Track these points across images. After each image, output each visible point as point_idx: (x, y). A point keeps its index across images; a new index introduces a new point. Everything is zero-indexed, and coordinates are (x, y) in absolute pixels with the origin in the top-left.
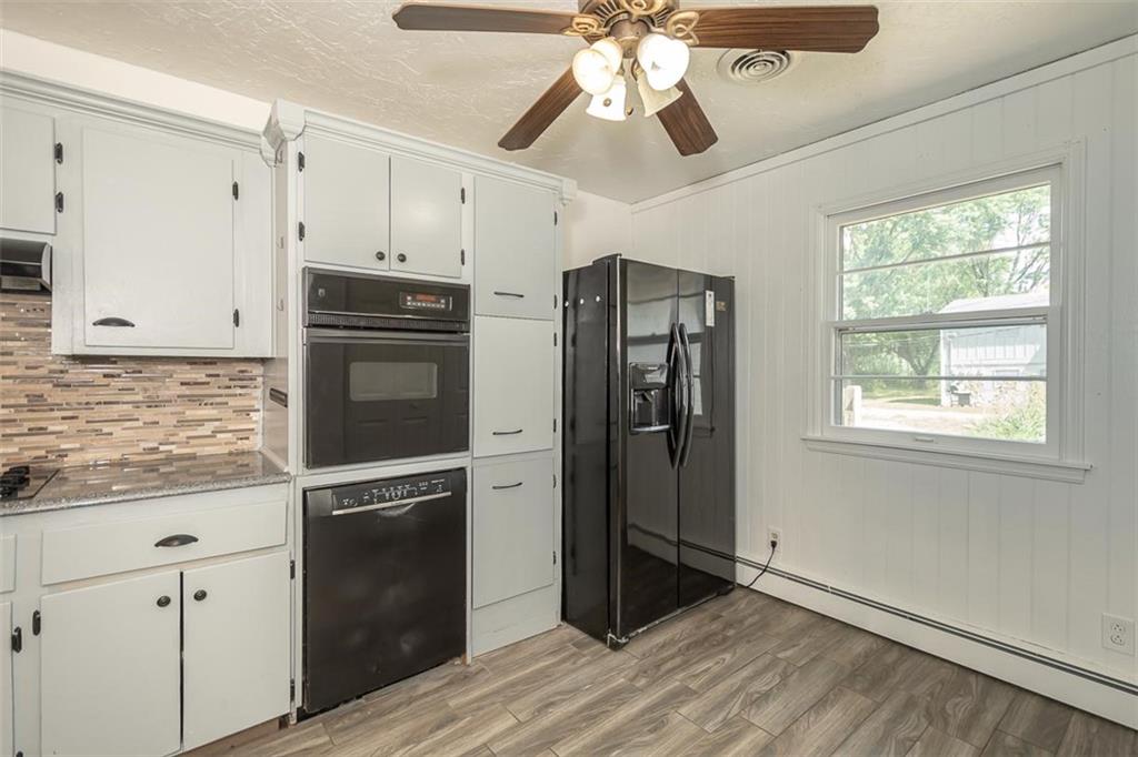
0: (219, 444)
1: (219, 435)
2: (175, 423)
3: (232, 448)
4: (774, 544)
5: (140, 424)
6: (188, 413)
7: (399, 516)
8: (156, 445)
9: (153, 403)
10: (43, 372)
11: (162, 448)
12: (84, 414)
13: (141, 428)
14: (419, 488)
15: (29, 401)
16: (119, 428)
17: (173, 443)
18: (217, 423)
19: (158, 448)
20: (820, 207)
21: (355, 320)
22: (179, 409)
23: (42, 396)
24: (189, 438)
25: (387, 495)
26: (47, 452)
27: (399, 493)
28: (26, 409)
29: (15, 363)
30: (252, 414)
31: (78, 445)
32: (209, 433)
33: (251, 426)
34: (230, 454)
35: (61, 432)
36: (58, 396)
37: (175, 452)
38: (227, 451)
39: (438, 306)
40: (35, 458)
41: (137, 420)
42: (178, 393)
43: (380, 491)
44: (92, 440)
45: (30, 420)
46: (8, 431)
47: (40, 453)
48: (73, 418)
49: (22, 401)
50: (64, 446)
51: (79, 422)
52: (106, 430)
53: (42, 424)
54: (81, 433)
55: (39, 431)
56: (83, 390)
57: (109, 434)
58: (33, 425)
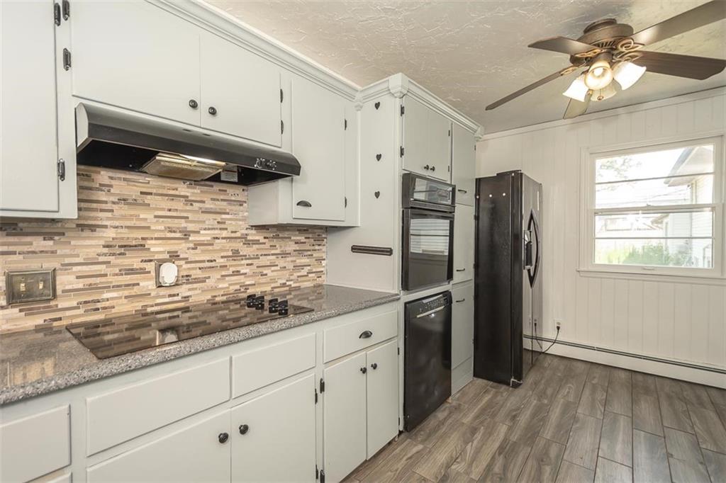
0: (309, 281)
1: (310, 275)
2: (293, 268)
3: (315, 282)
4: (558, 328)
5: (278, 268)
6: (298, 261)
8: (284, 281)
9: (284, 255)
10: (238, 235)
11: (288, 283)
12: (256, 262)
13: (279, 270)
15: (233, 253)
16: (270, 271)
17: (291, 280)
18: (309, 268)
19: (285, 283)
20: (588, 148)
22: (294, 259)
23: (238, 251)
24: (298, 277)
25: (432, 306)
26: (241, 286)
28: (231, 259)
29: (226, 229)
30: (323, 262)
31: (253, 282)
32: (306, 274)
33: (322, 269)
34: (314, 286)
35: (246, 274)
36: (245, 250)
37: (293, 286)
38: (312, 285)
40: (236, 290)
41: (277, 265)
42: (294, 249)
44: (259, 279)
45: (233, 266)
46: (224, 273)
47: (237, 287)
48: (251, 264)
49: (230, 253)
50: (247, 283)
51: (254, 267)
52: (265, 272)
53: (238, 269)
54: (254, 274)
55: (237, 273)
56: (255, 247)
57: (266, 275)
58: (234, 269)
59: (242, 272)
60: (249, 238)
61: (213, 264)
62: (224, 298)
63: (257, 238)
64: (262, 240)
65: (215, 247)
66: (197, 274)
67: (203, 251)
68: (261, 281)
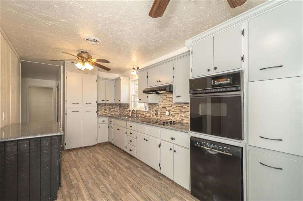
7: (213, 154)
14: (219, 148)
21: (201, 91)
25: (208, 146)
27: (212, 147)
39: (227, 82)
43: (206, 143)
46: (178, 115)
47: (181, 119)
48: (184, 114)
49: (179, 110)
50: (183, 119)
51: (185, 115)
52: (188, 117)
53: (181, 115)
54: (185, 117)
55: (181, 116)
56: (185, 109)
57: (188, 118)
58: (180, 114)
59: (182, 116)
60: (184, 106)
61: (176, 113)
62: (178, 121)
63: (186, 106)
64: (187, 107)
65: (177, 109)
66: (173, 114)
67: (175, 109)
68: (186, 119)
